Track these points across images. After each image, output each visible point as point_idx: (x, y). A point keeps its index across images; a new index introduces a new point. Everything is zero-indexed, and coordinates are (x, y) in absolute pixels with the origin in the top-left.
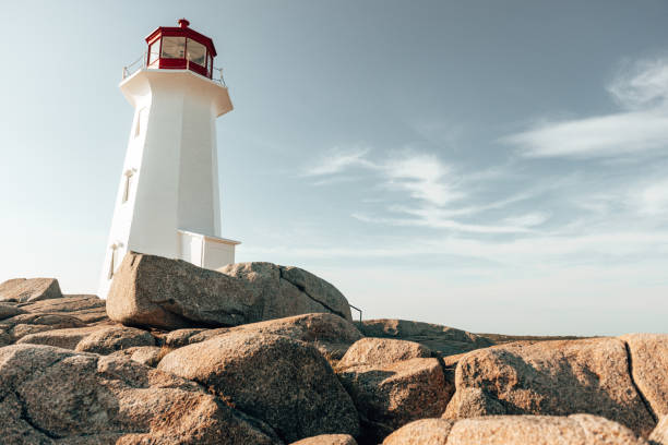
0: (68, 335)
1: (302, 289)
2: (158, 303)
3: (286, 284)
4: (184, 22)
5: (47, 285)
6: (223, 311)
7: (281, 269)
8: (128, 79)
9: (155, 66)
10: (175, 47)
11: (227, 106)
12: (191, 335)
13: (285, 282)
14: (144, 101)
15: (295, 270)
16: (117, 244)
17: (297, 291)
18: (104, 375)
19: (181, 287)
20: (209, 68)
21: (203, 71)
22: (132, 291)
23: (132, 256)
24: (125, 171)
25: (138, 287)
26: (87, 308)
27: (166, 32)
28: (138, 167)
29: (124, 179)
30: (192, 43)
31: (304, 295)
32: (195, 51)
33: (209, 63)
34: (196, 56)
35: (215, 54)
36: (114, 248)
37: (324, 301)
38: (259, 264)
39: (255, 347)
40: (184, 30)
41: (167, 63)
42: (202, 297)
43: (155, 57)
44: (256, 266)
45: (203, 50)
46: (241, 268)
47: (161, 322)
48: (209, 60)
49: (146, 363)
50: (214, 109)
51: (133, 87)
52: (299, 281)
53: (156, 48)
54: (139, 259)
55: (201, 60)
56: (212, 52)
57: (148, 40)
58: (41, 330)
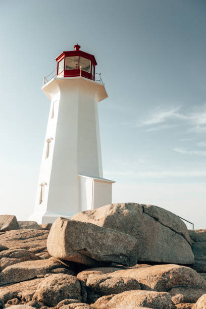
0: (30, 268)
1: (157, 219)
2: (78, 251)
3: (147, 217)
4: (78, 47)
5: (10, 220)
6: (114, 254)
7: (143, 207)
8: (47, 84)
9: (62, 75)
10: (73, 63)
11: (104, 95)
12: (101, 282)
14: (56, 97)
15: (152, 207)
16: (43, 184)
17: (154, 221)
19: (90, 241)
20: (93, 73)
21: (89, 76)
23: (62, 221)
24: (46, 139)
25: (66, 241)
27: (67, 54)
28: (54, 137)
29: (46, 144)
30: (82, 59)
31: (158, 223)
32: (84, 63)
33: (93, 70)
34: (85, 66)
35: (96, 64)
36: (42, 185)
37: (171, 226)
38: (130, 204)
40: (77, 52)
41: (69, 73)
42: (102, 246)
43: (61, 70)
44: (128, 206)
45: (89, 62)
46: (119, 207)
48: (93, 68)
50: (96, 98)
51: (50, 89)
52: (155, 214)
53: (62, 64)
54: (66, 223)
55: (87, 68)
56: (94, 63)
57: (57, 59)
58: (14, 263)
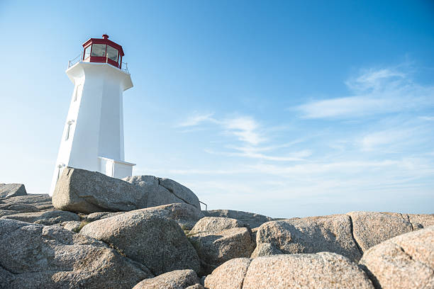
0: (28, 216)
1: (171, 191)
2: (83, 198)
3: (162, 189)
4: (106, 36)
5: (18, 188)
6: (122, 203)
7: (159, 180)
8: (70, 68)
9: (88, 60)
10: (100, 50)
11: (129, 84)
12: (103, 215)
13: (161, 187)
14: (80, 81)
15: (167, 180)
16: (61, 165)
17: (169, 193)
18: (46, 236)
20: (119, 62)
21: (116, 64)
22: (67, 191)
23: (68, 170)
24: (67, 121)
25: (71, 188)
26: (41, 201)
27: (95, 41)
28: (76, 119)
29: (67, 126)
30: (110, 48)
31: (173, 195)
32: (112, 53)
33: (120, 60)
34: (112, 56)
36: (60, 167)
37: (184, 198)
38: (146, 176)
39: (139, 220)
40: (105, 41)
41: (94, 59)
42: (110, 194)
43: (88, 55)
44: (144, 178)
45: (116, 52)
46: (135, 179)
47: (85, 209)
48: (120, 58)
49: (73, 230)
50: (122, 87)
51: (74, 72)
52: (169, 187)
53: (88, 50)
54: (72, 171)
55: (115, 58)
56: (122, 54)
57: (84, 46)
58: (12, 213)
